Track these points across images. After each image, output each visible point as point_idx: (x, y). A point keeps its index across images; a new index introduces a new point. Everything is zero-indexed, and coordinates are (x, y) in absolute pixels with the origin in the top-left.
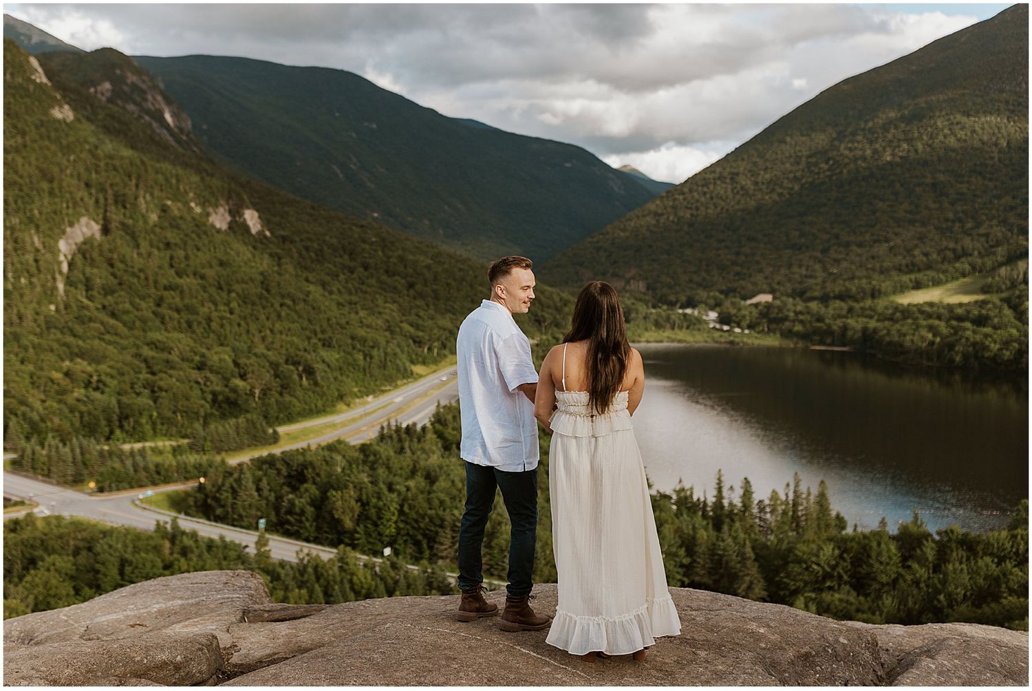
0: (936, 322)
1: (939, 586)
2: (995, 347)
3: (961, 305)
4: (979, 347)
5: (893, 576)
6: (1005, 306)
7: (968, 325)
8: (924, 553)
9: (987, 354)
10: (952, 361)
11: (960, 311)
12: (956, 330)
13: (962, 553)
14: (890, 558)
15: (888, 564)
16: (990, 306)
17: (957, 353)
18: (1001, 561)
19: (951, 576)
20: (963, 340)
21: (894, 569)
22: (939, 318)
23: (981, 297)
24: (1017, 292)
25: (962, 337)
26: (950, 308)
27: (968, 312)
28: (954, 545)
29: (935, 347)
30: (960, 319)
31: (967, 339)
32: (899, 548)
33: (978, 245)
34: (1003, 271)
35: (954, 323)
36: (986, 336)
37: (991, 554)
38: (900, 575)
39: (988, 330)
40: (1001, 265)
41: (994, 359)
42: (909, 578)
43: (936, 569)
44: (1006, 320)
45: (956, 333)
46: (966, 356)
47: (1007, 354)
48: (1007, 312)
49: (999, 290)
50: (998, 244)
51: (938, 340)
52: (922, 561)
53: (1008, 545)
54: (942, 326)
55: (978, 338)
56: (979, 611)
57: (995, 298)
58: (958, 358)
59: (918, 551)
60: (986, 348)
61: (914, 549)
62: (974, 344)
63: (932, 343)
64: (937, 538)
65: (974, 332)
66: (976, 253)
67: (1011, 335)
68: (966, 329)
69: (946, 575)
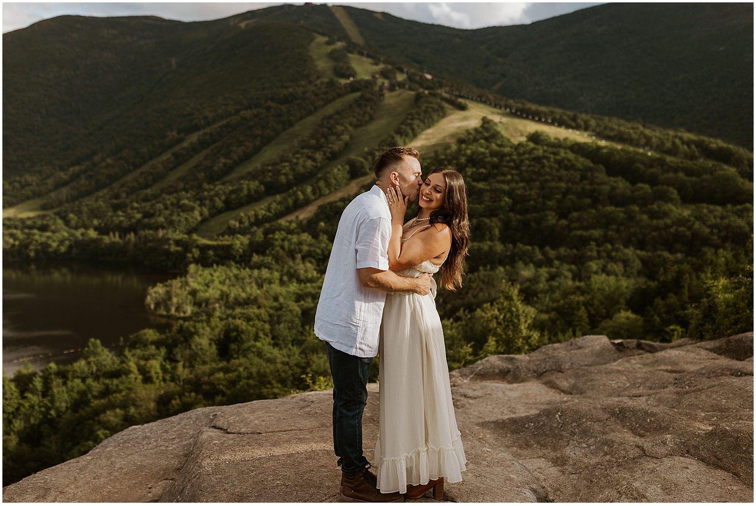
0: (14, 231)
1: (49, 405)
2: (54, 245)
3: (29, 218)
4: (45, 246)
5: (16, 406)
6: (57, 218)
7: (35, 231)
8: (34, 386)
9: (51, 250)
10: (28, 256)
11: (29, 223)
12: (28, 235)
13: (60, 381)
14: (12, 394)
15: (11, 399)
16: (48, 218)
17: (31, 250)
18: (84, 380)
19: (57, 396)
20: (34, 242)
21: (16, 401)
22: (16, 228)
23: (41, 213)
24: (64, 209)
25: (33, 240)
26: (22, 221)
27: (35, 223)
28: (53, 377)
29: (16, 248)
30: (30, 228)
31: (37, 241)
32: (17, 387)
33: (35, 179)
34: (53, 195)
35: (26, 231)
36: (48, 238)
37: (78, 377)
38: (20, 405)
39: (48, 234)
40: (51, 191)
41: (56, 252)
42: (27, 405)
43: (44, 394)
44: (59, 227)
45: (28, 238)
46: (37, 252)
47: (63, 249)
48: (60, 222)
49: (52, 208)
50: (48, 177)
51: (17, 243)
52: (34, 391)
53: (86, 369)
54: (18, 233)
55: (44, 239)
56: (77, 415)
57: (50, 213)
58: (32, 254)
59: (31, 386)
60: (49, 246)
61: (27, 385)
62: (42, 244)
63: (13, 245)
64: (41, 374)
65: (41, 236)
66: (34, 184)
67: (63, 236)
68: (34, 234)
69: (53, 396)
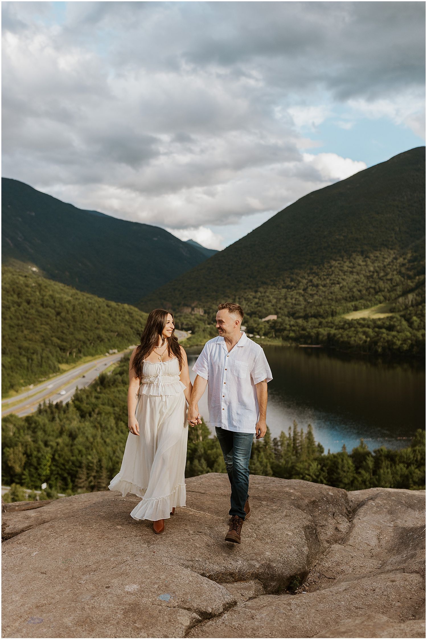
0: (367, 329)
1: (376, 483)
2: (399, 343)
3: (379, 319)
4: (391, 343)
5: (351, 479)
6: (403, 319)
7: (384, 330)
8: (367, 464)
9: (395, 347)
10: (376, 351)
11: (379, 323)
12: (378, 334)
13: (388, 463)
14: (349, 468)
15: (348, 472)
16: (395, 319)
17: (379, 347)
18: (409, 465)
19: (383, 476)
20: (382, 339)
21: (352, 474)
22: (368, 327)
23: (390, 315)
24: (409, 312)
25: (381, 337)
26: (374, 321)
27: (384, 323)
28: (383, 458)
29: (367, 343)
30: (380, 327)
31: (384, 339)
32: (354, 462)
33: (387, 286)
34: (401, 300)
35: (377, 329)
36: (394, 336)
37: (404, 462)
38: (355, 478)
39: (394, 333)
40: (399, 296)
41: (399, 349)
42: (360, 479)
43: (375, 473)
44: (403, 327)
45: (378, 335)
46: (384, 348)
47: (405, 347)
48: (404, 323)
49: (399, 311)
50: (397, 285)
51: (368, 339)
52: (367, 469)
53: (412, 456)
54: (370, 331)
55: (390, 338)
57: (397, 315)
58: (380, 350)
59: (364, 463)
60: (394, 344)
61: (361, 462)
62: (388, 341)
63: (365, 342)
64: (373, 454)
65: (388, 335)
66: (386, 290)
67: (407, 336)
68: (383, 333)
69: (379, 476)
